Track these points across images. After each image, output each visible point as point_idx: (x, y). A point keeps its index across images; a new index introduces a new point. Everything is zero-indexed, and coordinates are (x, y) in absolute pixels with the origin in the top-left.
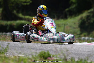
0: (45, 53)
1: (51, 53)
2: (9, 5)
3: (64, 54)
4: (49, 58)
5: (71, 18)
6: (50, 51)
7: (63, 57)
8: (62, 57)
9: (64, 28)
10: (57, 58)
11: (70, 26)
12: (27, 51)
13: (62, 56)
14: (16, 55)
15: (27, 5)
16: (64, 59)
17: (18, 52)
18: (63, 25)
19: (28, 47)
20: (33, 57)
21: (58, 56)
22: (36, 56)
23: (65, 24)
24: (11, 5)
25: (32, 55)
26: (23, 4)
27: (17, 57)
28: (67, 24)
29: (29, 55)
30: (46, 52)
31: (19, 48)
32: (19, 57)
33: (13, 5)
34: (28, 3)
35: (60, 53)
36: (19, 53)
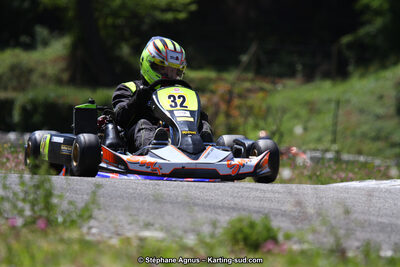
0: (252, 225)
1: (280, 224)
2: (101, 23)
3: (332, 230)
4: (270, 245)
5: (362, 76)
6: (272, 218)
7: (329, 241)
8: (325, 240)
9: (336, 116)
10: (305, 246)
11: (362, 111)
12: (178, 218)
13: (325, 236)
14: (130, 234)
15: (176, 21)
16: (332, 251)
17: (137, 221)
18: (333, 106)
19: (180, 199)
20: (202, 241)
21: (310, 237)
22: (212, 236)
23: (338, 103)
24: (110, 21)
25: (198, 234)
26: (159, 15)
27: (135, 243)
28: (348, 101)
29: (186, 232)
30: (257, 218)
31: (143, 202)
32: (142, 240)
33: (120, 21)
34: (180, 11)
35: (317, 224)
36: (141, 224)
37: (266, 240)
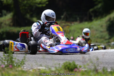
0: (70, 64)
11: (97, 30)
12: (48, 63)
14: (35, 68)
15: (42, 7)
16: (94, 70)
17: (37, 64)
19: (48, 58)
23: (90, 28)
28: (93, 28)
29: (51, 67)
31: (38, 59)
32: (39, 69)
33: (26, 8)
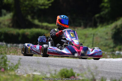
0: (67, 71)
1: (76, 71)
2: (22, 9)
3: (92, 73)
6: (73, 69)
7: (91, 77)
9: (93, 39)
10: (83, 78)
11: (101, 37)
12: (45, 69)
13: (89, 75)
14: (30, 73)
15: (45, 9)
16: (92, 80)
17: (32, 69)
18: (92, 35)
19: (45, 63)
20: (52, 76)
22: (55, 74)
23: (94, 35)
24: (25, 8)
25: (51, 74)
26: (40, 7)
27: (31, 76)
28: (97, 34)
29: (47, 73)
30: (69, 69)
31: (34, 64)
32: (34, 75)
33: (28, 9)
34: (46, 6)
35: (87, 71)
36: (33, 70)
37: (71, 76)
